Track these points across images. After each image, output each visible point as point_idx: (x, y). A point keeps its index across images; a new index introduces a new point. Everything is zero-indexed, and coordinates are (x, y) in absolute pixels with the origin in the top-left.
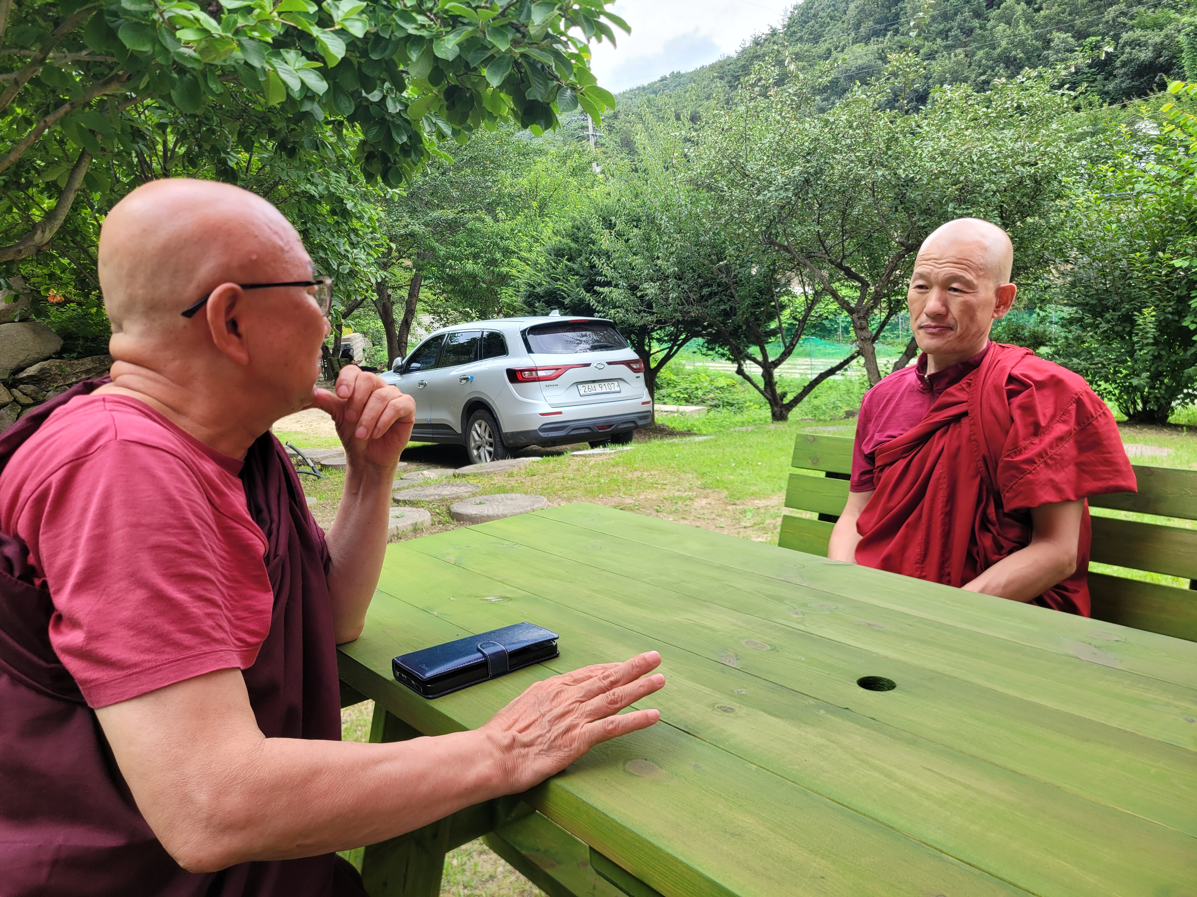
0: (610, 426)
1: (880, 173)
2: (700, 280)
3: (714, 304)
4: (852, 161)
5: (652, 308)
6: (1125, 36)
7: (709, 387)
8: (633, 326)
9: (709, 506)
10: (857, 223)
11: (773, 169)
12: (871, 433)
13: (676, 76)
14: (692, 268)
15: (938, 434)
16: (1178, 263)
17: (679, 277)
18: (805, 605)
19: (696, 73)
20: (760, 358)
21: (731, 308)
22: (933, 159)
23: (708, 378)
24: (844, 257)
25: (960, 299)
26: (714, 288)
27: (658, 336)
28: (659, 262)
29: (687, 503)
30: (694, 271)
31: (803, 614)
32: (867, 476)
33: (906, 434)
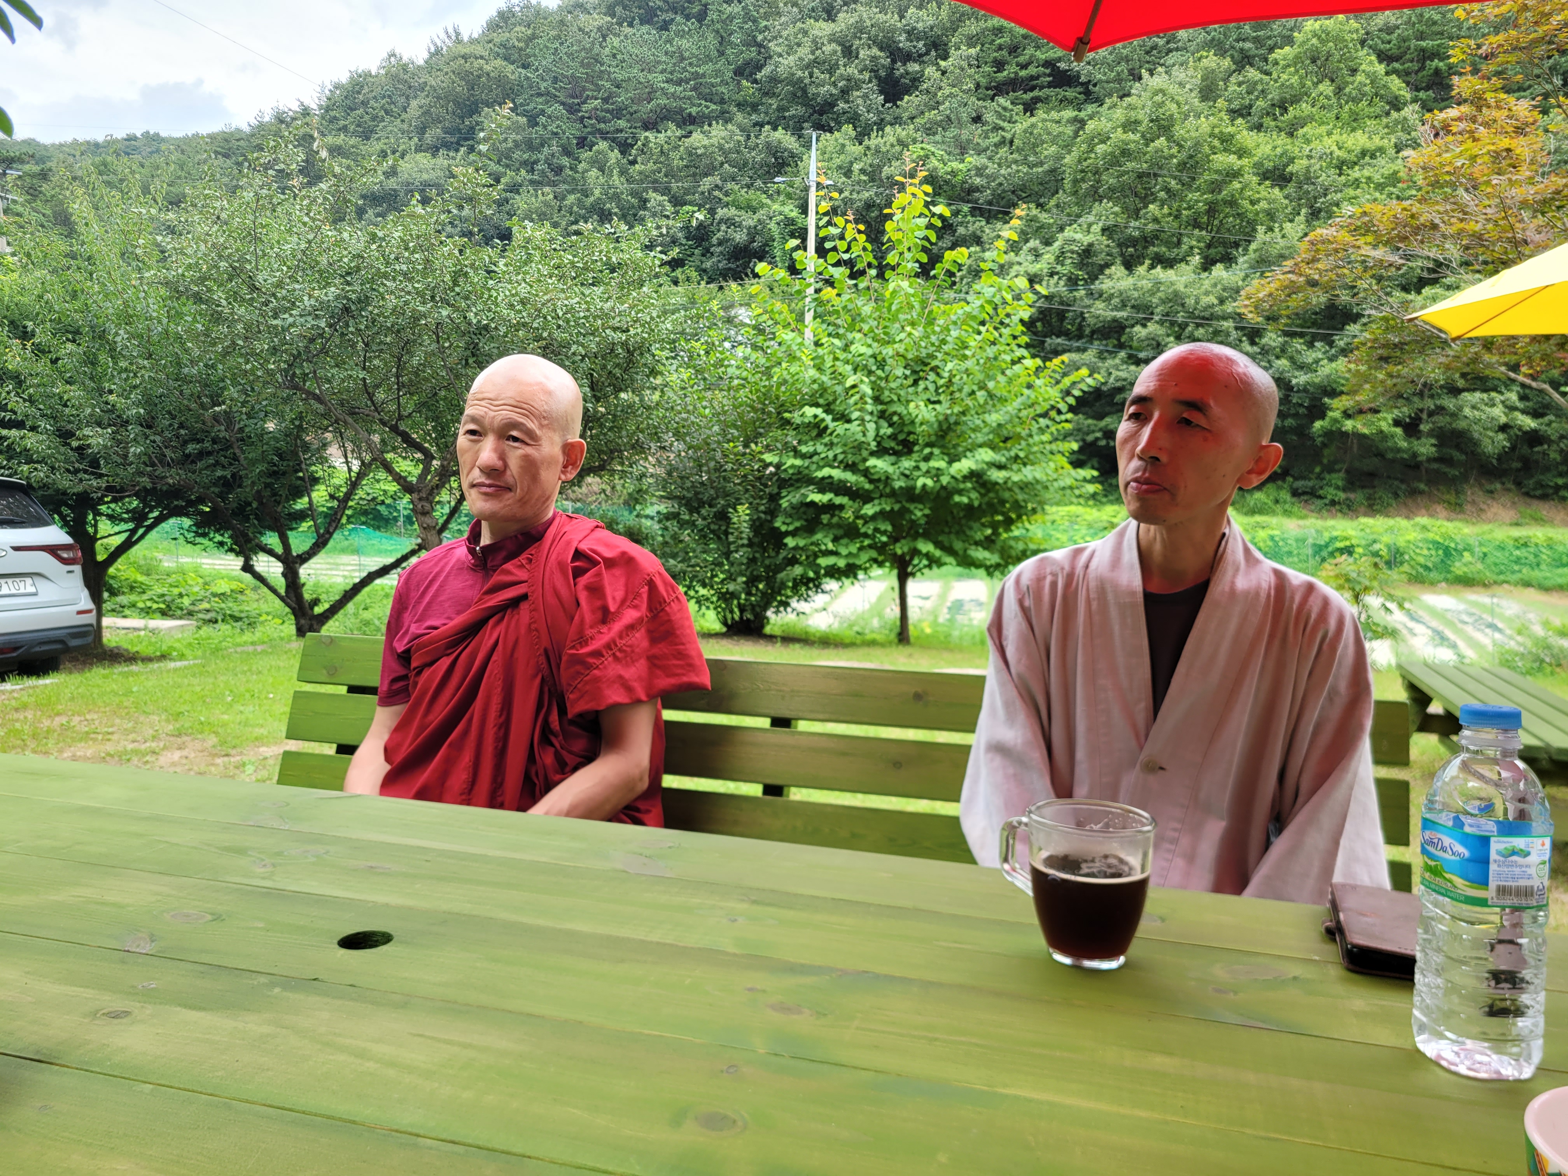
0: (16, 649)
1: (445, 313)
2: (182, 432)
3: (206, 468)
4: (409, 293)
5: (98, 466)
6: (721, 212)
7: (202, 593)
8: (65, 493)
9: (184, 761)
10: (417, 374)
11: (297, 286)
12: (406, 625)
13: (153, 139)
14: (169, 413)
15: (491, 622)
16: (768, 457)
17: (148, 424)
18: (279, 854)
19: (186, 140)
20: (279, 550)
21: (234, 475)
22: (511, 307)
23: (200, 581)
24: (400, 418)
25: (520, 452)
26: (207, 445)
27: (110, 512)
28: (112, 398)
29: (147, 758)
30: (174, 417)
31: (274, 865)
32: (401, 684)
33: (452, 624)
